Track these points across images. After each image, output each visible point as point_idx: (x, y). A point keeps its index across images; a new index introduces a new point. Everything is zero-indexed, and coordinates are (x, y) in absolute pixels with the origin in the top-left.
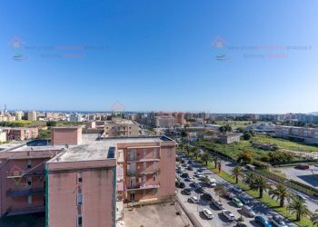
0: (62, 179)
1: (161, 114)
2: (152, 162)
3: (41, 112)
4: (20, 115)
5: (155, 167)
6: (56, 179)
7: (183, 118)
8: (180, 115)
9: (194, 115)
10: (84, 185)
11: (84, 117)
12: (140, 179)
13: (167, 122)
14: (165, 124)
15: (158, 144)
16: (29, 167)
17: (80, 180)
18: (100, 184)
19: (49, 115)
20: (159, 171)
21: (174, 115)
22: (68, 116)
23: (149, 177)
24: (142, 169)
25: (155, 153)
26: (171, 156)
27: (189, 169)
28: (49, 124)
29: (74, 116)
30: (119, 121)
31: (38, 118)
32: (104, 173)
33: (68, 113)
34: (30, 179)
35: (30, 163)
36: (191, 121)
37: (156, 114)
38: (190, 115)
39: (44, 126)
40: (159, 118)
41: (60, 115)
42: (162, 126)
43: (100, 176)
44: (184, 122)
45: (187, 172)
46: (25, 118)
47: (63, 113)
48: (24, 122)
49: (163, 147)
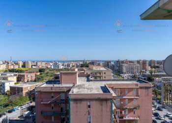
0: (79, 105)
1: (126, 62)
2: (132, 99)
3: (34, 62)
4: (21, 64)
5: (135, 103)
6: (75, 105)
7: (147, 65)
8: (144, 62)
9: (158, 62)
10: (92, 110)
11: (63, 65)
12: (123, 112)
13: (132, 68)
14: (131, 70)
15: (137, 85)
16: (52, 97)
17: (89, 106)
18: (102, 111)
19: (39, 64)
20: (139, 106)
21: (138, 62)
22: (51, 64)
23: (130, 110)
24: (124, 104)
25: (134, 92)
26: (148, 95)
27: (159, 109)
28: (41, 71)
29: (55, 64)
30: (95, 68)
31: (32, 66)
32: (104, 103)
33: (51, 62)
34: (53, 105)
35: (53, 95)
36: (155, 67)
37: (123, 62)
38: (154, 62)
39: (37, 72)
40: (125, 65)
41: (46, 64)
42: (127, 72)
43: (102, 105)
44: (149, 68)
45: (157, 111)
46: (24, 66)
47: (48, 62)
48: (23, 69)
49: (141, 88)
